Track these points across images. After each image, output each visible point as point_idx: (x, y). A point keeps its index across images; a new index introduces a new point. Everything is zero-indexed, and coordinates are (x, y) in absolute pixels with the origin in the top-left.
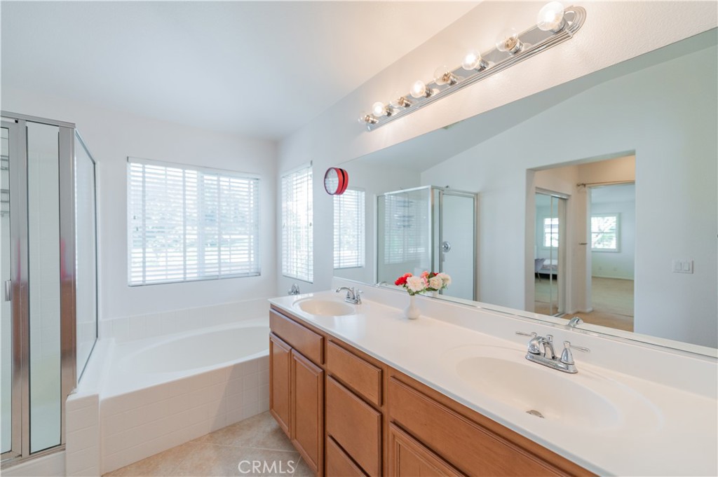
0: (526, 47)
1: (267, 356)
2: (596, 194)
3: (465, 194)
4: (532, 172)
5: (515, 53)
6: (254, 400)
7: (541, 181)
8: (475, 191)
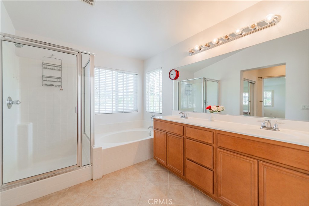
0: (259, 27)
1: (153, 138)
2: (266, 82)
3: (214, 81)
4: (242, 72)
5: (254, 30)
6: (145, 155)
7: (245, 76)
8: (218, 80)
